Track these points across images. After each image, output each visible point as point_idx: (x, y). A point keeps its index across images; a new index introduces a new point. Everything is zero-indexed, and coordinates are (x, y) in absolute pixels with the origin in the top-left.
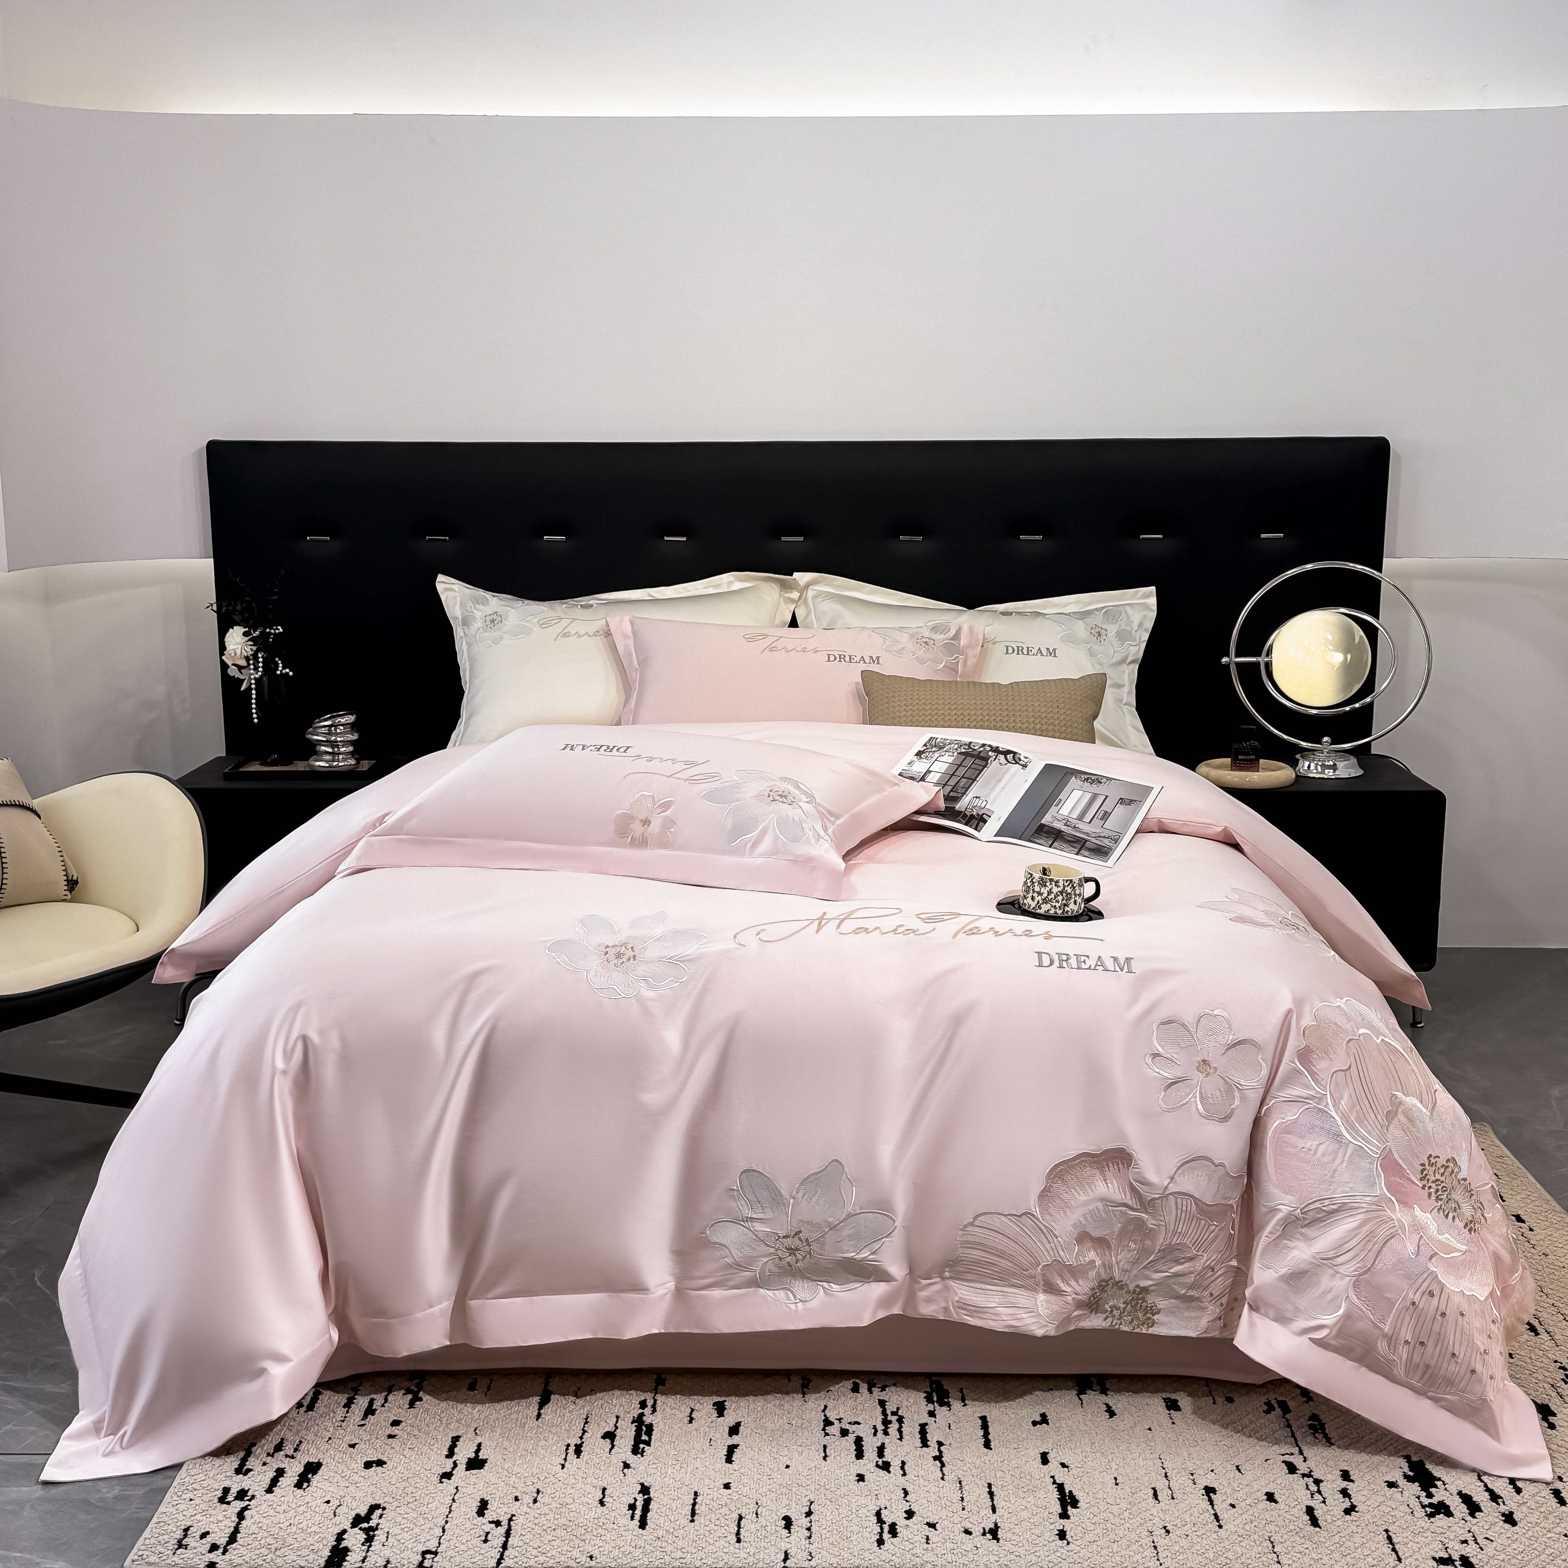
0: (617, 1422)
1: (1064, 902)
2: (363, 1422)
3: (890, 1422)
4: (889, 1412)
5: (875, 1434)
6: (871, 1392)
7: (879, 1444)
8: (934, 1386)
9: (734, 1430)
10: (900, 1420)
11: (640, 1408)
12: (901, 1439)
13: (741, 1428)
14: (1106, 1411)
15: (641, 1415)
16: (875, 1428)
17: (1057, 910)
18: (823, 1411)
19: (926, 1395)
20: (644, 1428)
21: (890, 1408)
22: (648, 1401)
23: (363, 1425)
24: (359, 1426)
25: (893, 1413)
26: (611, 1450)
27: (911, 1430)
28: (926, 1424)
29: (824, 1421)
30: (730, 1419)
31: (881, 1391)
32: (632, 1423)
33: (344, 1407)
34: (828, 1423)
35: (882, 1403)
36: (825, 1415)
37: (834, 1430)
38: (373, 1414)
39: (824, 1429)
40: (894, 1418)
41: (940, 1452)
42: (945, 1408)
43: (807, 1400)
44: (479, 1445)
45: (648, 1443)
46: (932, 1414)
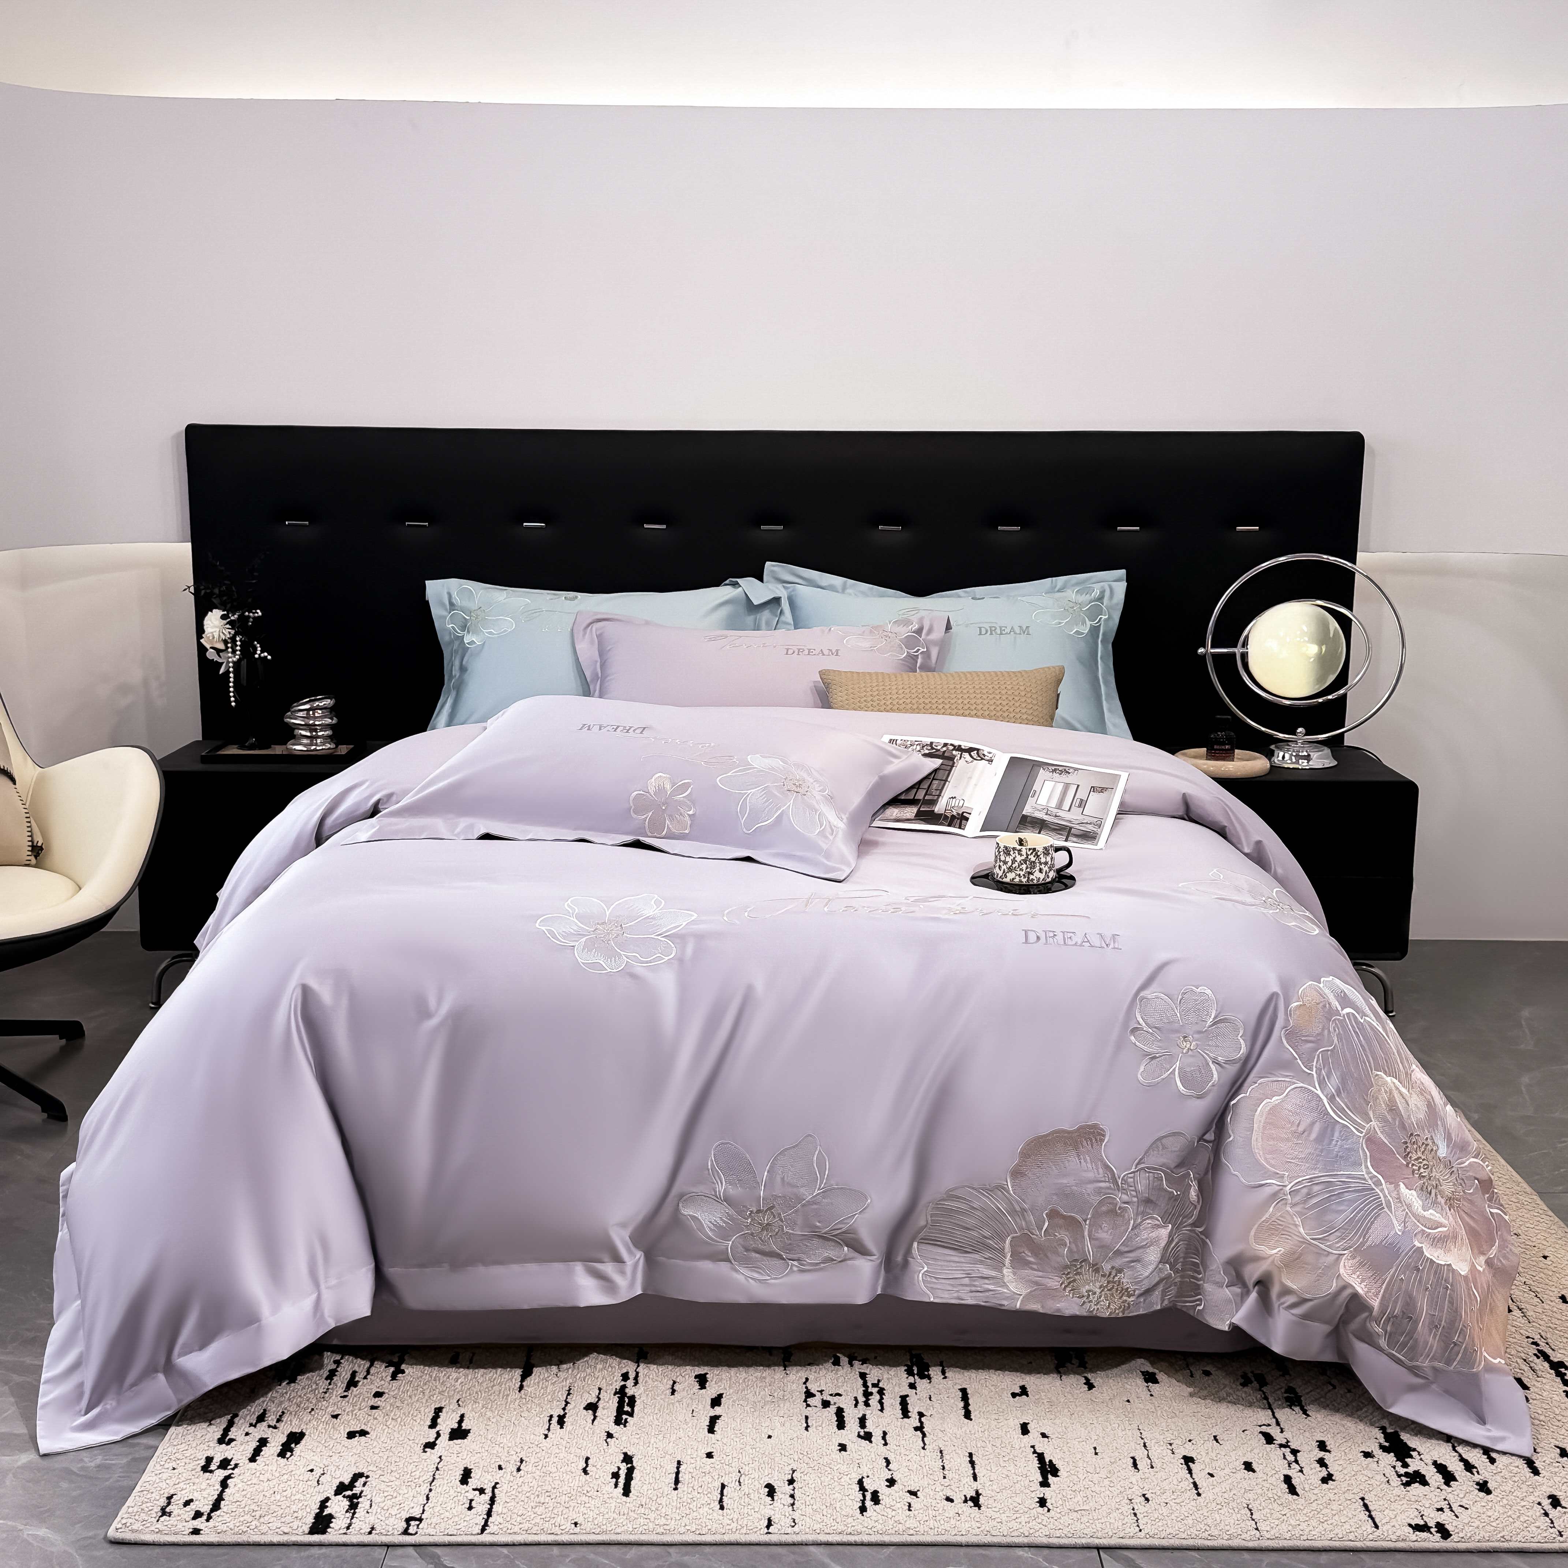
0: (599, 1394)
1: (1028, 870)
2: (346, 1394)
3: (871, 1394)
4: (869, 1384)
5: (856, 1406)
6: (851, 1365)
7: (860, 1416)
8: (914, 1360)
9: (716, 1402)
10: (881, 1392)
11: (622, 1380)
12: (882, 1410)
13: (723, 1400)
14: (1085, 1384)
15: (624, 1387)
16: (856, 1399)
17: (1022, 878)
18: (805, 1383)
19: (906, 1368)
20: (627, 1400)
21: (871, 1380)
22: (630, 1374)
23: (345, 1397)
24: (341, 1397)
25: (874, 1385)
26: (593, 1421)
27: (892, 1402)
28: (907, 1396)
29: (805, 1393)
30: (711, 1391)
31: (862, 1364)
32: (615, 1394)
33: (327, 1379)
34: (809, 1394)
35: (863, 1376)
36: (806, 1387)
37: (815, 1401)
38: (356, 1386)
39: (805, 1401)
40: (875, 1390)
41: (921, 1423)
42: (926, 1381)
43: (788, 1372)
44: (462, 1416)
45: (631, 1414)
46: (912, 1386)
